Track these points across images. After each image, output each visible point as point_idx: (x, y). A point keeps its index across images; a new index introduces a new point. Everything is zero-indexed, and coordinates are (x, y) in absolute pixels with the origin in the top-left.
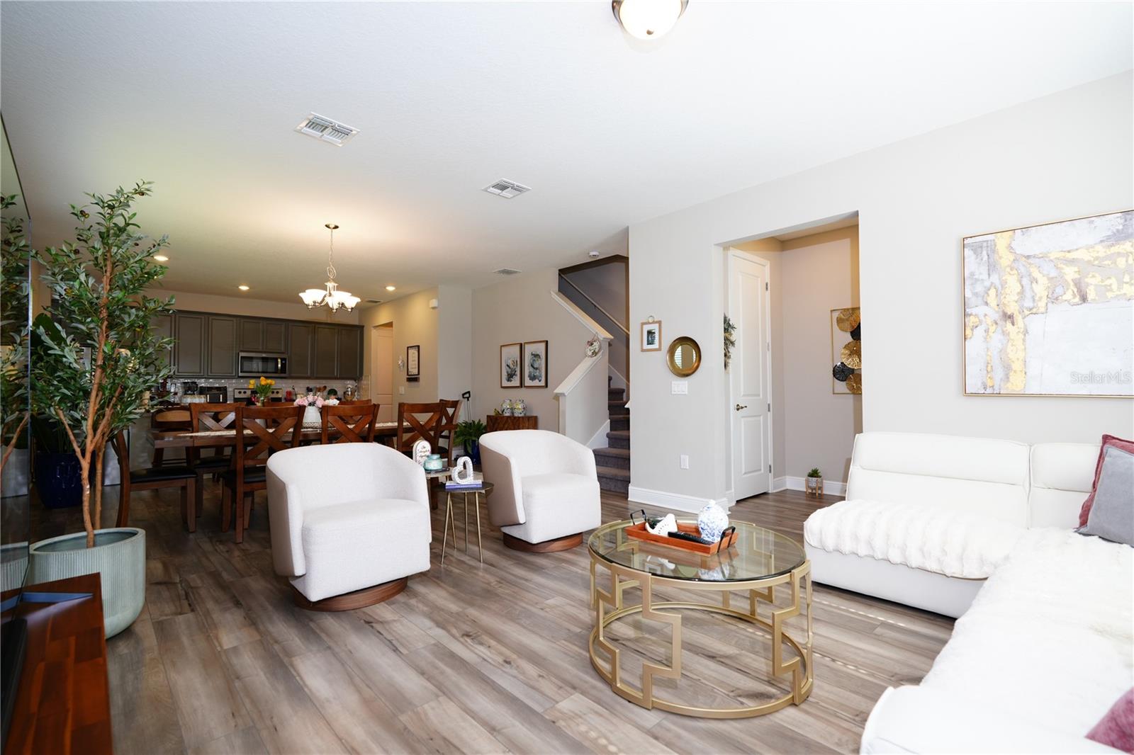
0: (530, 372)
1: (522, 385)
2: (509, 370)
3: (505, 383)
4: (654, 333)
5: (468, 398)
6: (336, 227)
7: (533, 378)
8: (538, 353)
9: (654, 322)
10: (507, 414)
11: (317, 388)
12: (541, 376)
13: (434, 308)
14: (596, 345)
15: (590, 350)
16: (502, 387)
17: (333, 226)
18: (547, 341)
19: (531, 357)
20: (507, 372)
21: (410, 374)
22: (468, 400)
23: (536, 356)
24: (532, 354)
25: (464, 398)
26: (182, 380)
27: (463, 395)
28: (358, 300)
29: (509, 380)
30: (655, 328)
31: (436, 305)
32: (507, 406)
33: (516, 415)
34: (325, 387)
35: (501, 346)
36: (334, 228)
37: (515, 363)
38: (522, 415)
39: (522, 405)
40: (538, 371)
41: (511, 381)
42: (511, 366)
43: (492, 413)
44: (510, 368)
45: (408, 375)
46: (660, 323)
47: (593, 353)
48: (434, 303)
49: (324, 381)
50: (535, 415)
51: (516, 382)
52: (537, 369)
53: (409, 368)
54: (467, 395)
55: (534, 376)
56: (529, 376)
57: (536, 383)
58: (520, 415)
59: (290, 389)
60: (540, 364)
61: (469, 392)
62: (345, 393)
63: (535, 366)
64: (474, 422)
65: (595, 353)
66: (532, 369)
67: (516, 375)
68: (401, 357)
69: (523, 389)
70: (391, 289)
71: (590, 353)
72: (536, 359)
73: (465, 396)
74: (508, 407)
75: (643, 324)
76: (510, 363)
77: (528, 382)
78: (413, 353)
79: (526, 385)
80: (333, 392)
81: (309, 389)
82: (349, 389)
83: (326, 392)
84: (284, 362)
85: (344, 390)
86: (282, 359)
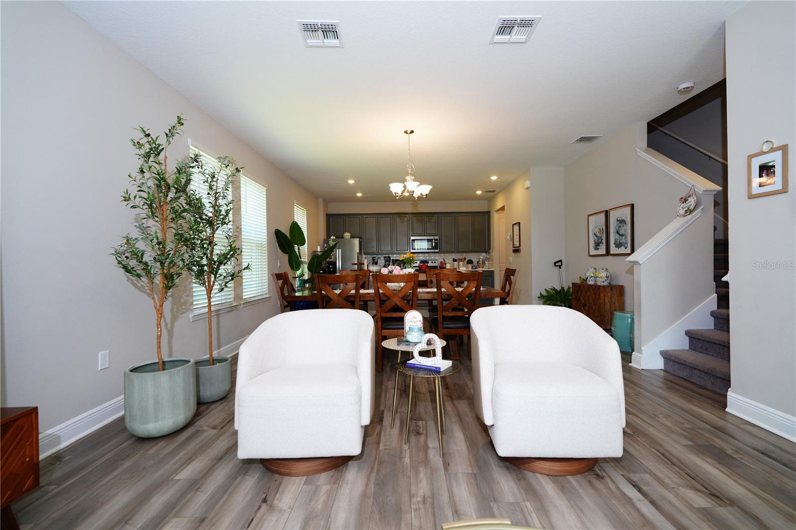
0: (615, 239)
1: (608, 253)
2: (596, 239)
3: (593, 252)
4: (774, 166)
5: (560, 266)
6: (412, 132)
7: (618, 245)
8: (623, 218)
9: (773, 150)
10: (591, 283)
11: (459, 259)
12: (627, 243)
13: (528, 188)
14: (692, 201)
15: (683, 208)
16: (589, 255)
17: (410, 131)
18: (632, 206)
19: (616, 223)
20: (594, 241)
21: (515, 246)
22: (560, 268)
23: (622, 222)
24: (618, 220)
25: (555, 266)
26: (384, 256)
27: (555, 263)
28: (431, 187)
29: (596, 249)
30: (775, 158)
31: (529, 186)
32: (590, 273)
33: (599, 284)
34: (465, 258)
35: (589, 216)
36: (411, 133)
37: (601, 231)
38: (606, 284)
39: (605, 273)
40: (624, 237)
41: (598, 249)
42: (598, 234)
43: (578, 281)
44: (596, 236)
45: (513, 247)
46: (784, 149)
47: (686, 211)
48: (528, 184)
49: (464, 254)
50: (621, 284)
51: (602, 251)
52: (622, 235)
53: (514, 241)
54: (560, 264)
55: (620, 243)
56: (615, 244)
57: (622, 250)
58: (602, 284)
59: (442, 260)
60: (626, 230)
61: (561, 261)
62: (478, 262)
63: (621, 233)
64: (563, 288)
65: (689, 211)
66: (617, 236)
67: (603, 243)
68: (509, 233)
69: (610, 257)
70: (494, 178)
71: (682, 212)
72: (621, 225)
73: (557, 264)
74: (592, 275)
75: (751, 157)
76: (597, 230)
77: (613, 250)
78: (516, 228)
79: (611, 253)
80: (470, 262)
81: (454, 260)
82: (481, 260)
83: (466, 262)
84: (436, 242)
85: (478, 260)
86: (435, 240)
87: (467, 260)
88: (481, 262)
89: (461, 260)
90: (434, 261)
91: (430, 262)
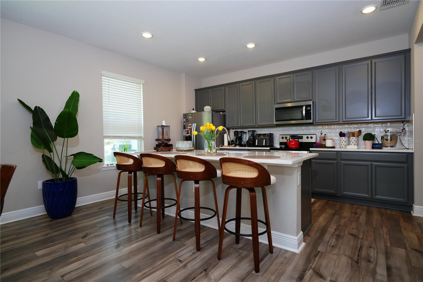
11: (350, 133)
34: (360, 132)
49: (359, 126)
80: (369, 137)
81: (342, 135)
82: (389, 134)
83: (361, 137)
84: (309, 108)
85: (383, 134)
86: (307, 106)
87: (363, 134)
88: (389, 138)
89: (353, 134)
90: (309, 136)
91: (305, 137)
